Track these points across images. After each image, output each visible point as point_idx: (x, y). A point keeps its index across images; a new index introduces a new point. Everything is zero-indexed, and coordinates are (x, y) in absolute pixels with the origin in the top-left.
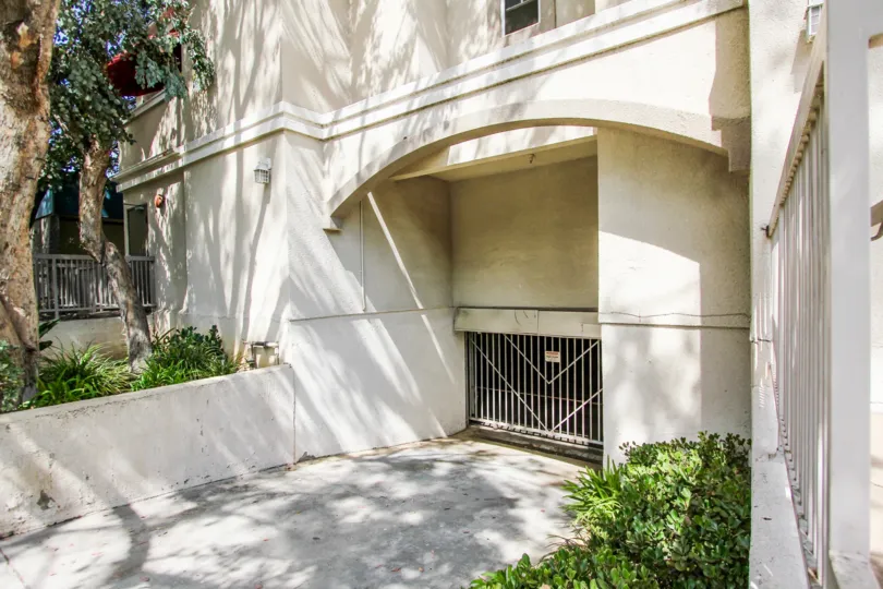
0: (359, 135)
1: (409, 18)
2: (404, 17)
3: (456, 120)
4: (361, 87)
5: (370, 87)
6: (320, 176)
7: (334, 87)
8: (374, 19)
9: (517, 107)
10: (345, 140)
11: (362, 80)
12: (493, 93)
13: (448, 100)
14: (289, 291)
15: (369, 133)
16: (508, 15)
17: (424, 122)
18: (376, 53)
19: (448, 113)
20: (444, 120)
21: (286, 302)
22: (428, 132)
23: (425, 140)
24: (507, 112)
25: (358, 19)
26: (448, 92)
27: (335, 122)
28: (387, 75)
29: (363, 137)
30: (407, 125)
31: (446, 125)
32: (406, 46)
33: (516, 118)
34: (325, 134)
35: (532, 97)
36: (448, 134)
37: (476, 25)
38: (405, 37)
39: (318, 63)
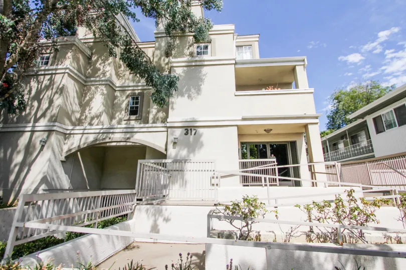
0: (81, 135)
1: (102, 106)
3: (113, 138)
5: (86, 120)
6: (63, 144)
7: (73, 119)
8: (91, 103)
9: (128, 138)
10: (75, 135)
11: (83, 117)
12: (123, 134)
13: (111, 133)
14: (44, 180)
15: (85, 135)
16: (130, 111)
17: (103, 136)
18: (90, 111)
21: (43, 183)
22: (104, 139)
23: (102, 141)
24: (126, 139)
25: (85, 101)
26: (112, 131)
27: (72, 130)
28: (92, 118)
29: (82, 136)
30: (98, 136)
31: (110, 138)
32: (100, 113)
33: (128, 141)
34: (68, 132)
35: (132, 137)
36: (110, 140)
37: (121, 110)
38: (101, 110)
39: (70, 112)
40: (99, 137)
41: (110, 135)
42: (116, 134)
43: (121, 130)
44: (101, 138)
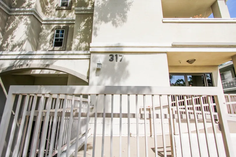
1: (25, 35)
2: (24, 34)
3: (30, 64)
4: (4, 47)
5: (7, 48)
8: (14, 31)
9: (48, 65)
11: (5, 45)
12: (42, 60)
13: (30, 59)
16: (55, 43)
17: (21, 63)
18: (12, 40)
19: (29, 62)
20: (27, 63)
22: (22, 65)
23: (20, 67)
24: (45, 66)
25: (8, 29)
26: (30, 57)
28: (14, 46)
31: (27, 65)
32: (23, 41)
33: (47, 68)
35: (52, 64)
36: (27, 67)
37: (46, 42)
38: (23, 39)
40: (16, 63)
41: (29, 61)
42: (35, 61)
43: (40, 57)
44: (18, 64)
